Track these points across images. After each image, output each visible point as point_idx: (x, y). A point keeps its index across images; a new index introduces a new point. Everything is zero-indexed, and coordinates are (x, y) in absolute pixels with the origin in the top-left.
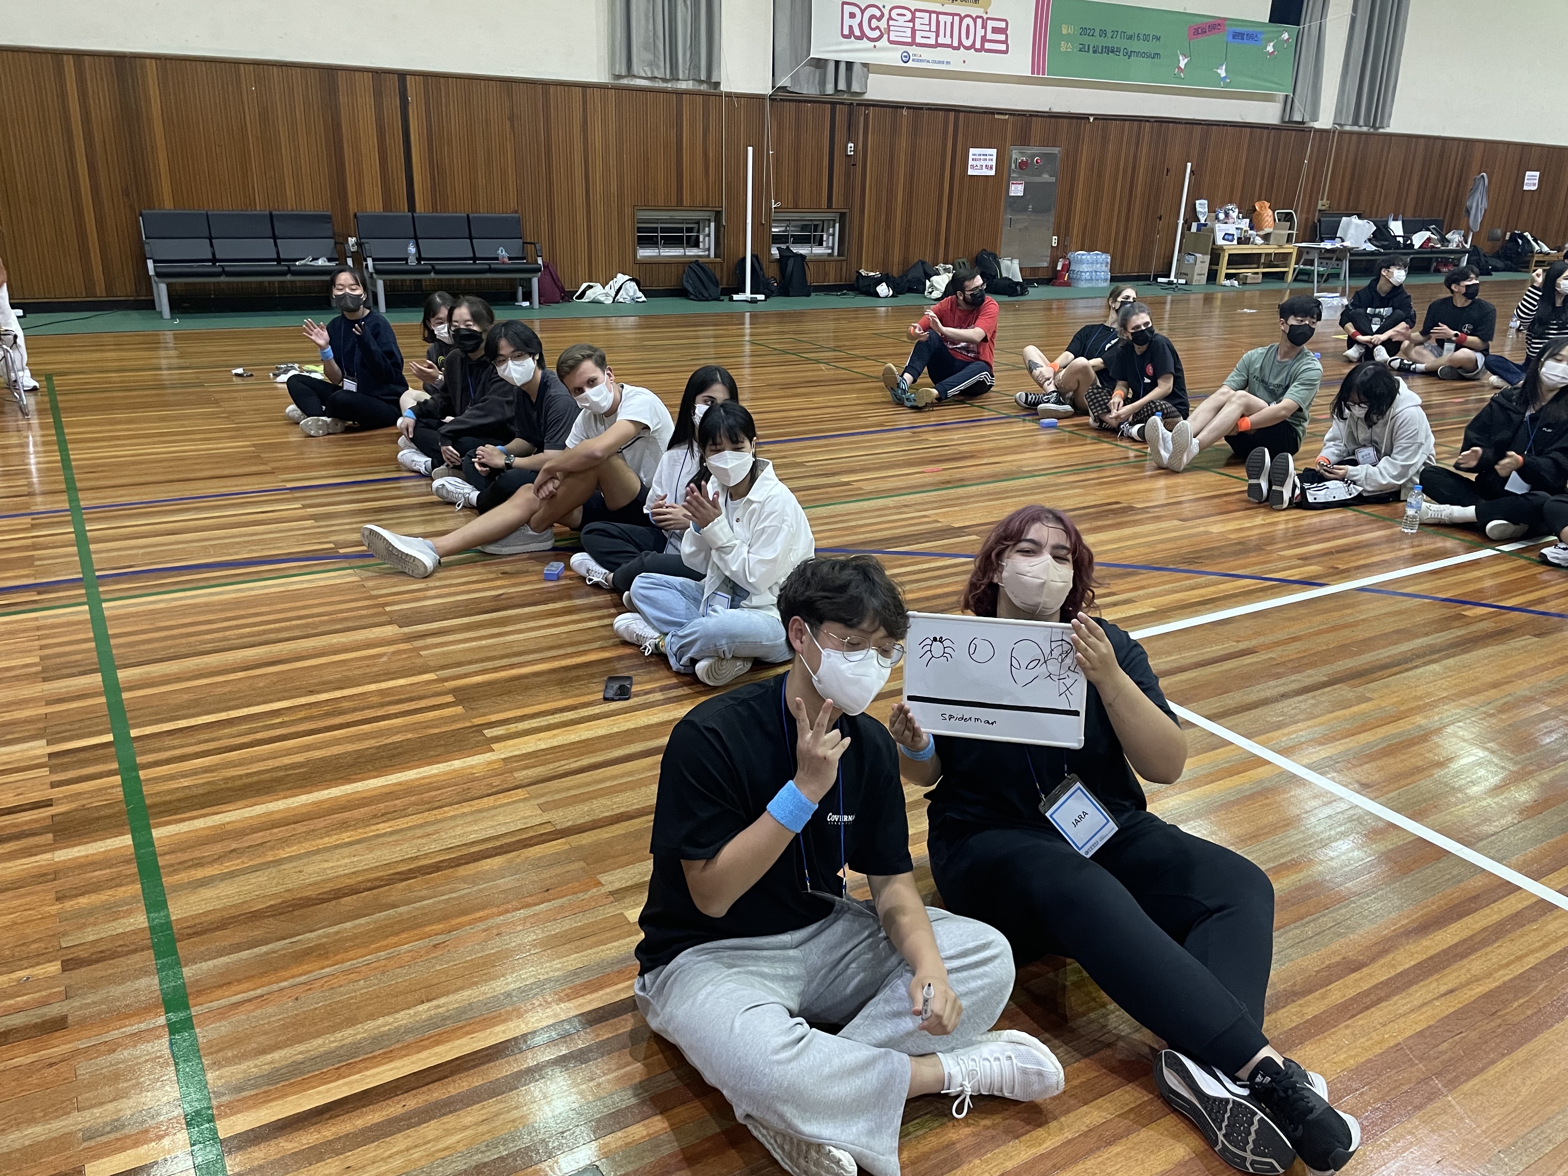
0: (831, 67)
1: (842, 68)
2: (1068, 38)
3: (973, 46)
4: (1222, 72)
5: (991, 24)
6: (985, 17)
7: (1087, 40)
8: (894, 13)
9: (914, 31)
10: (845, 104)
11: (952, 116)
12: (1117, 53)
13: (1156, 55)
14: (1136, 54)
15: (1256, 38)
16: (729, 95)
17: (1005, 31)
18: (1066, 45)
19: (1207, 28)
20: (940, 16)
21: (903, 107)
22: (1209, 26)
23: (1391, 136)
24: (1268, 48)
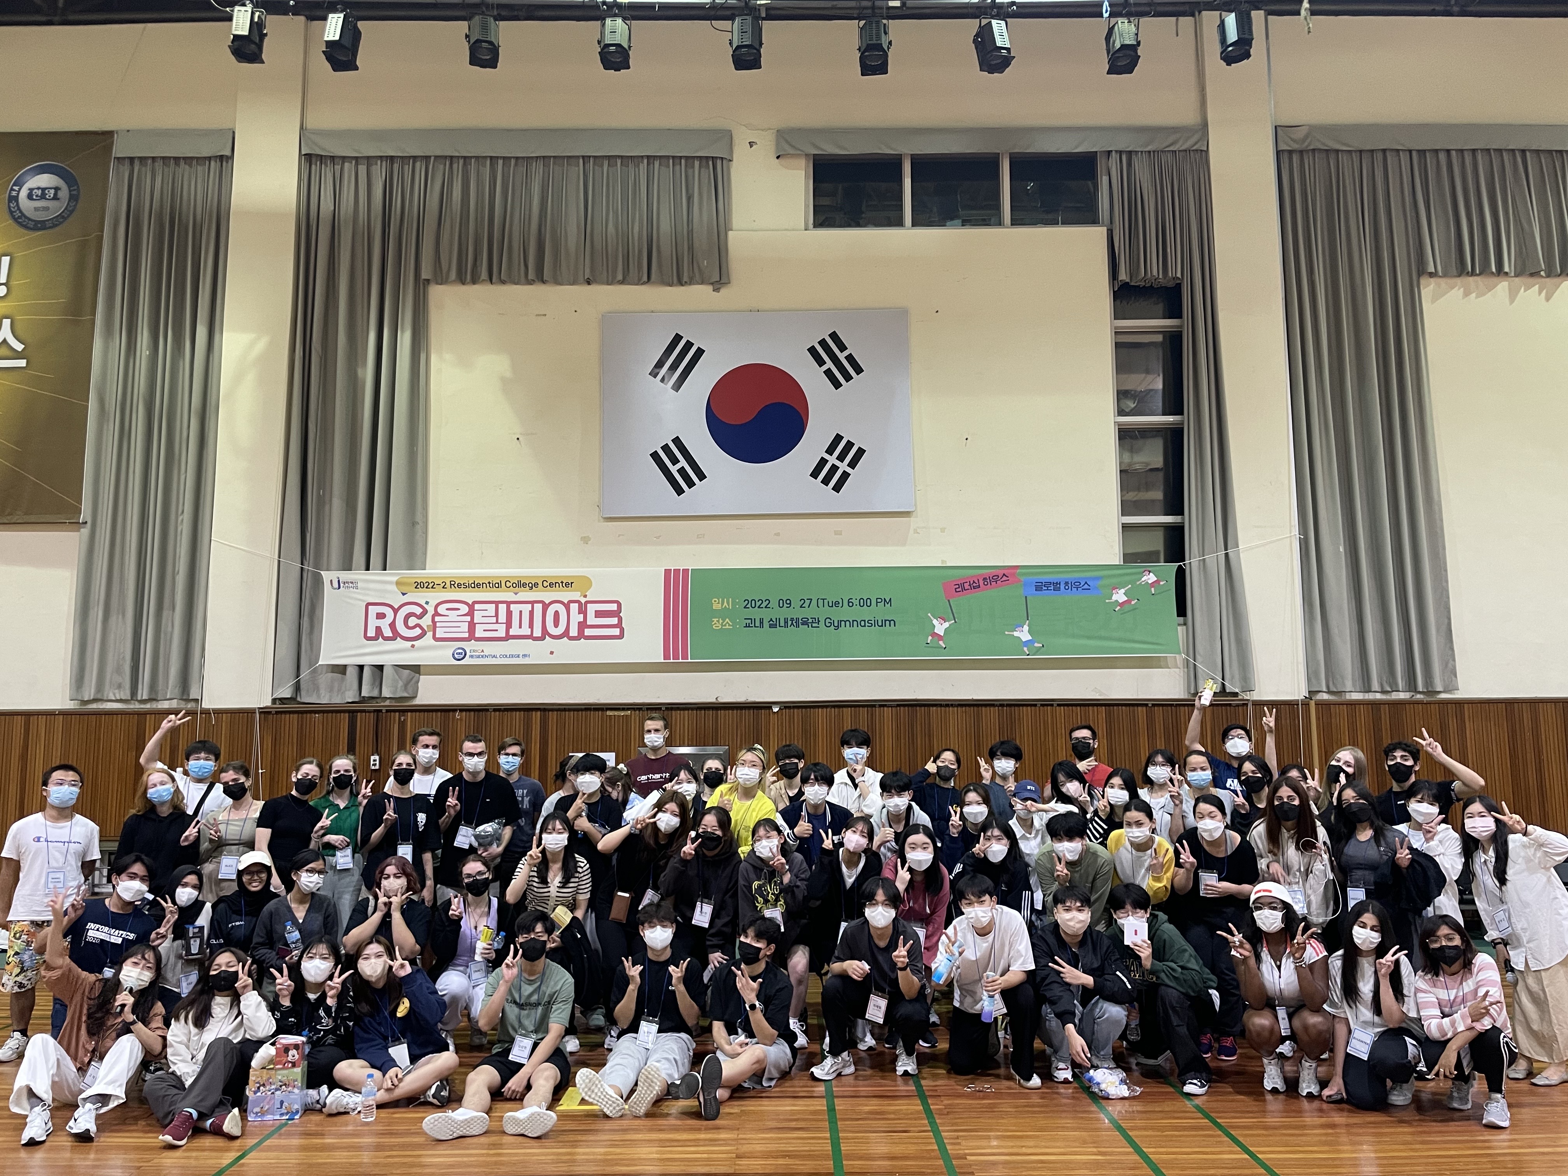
0: (352, 673)
1: (367, 672)
2: (722, 614)
3: (566, 634)
4: (1024, 634)
5: (591, 609)
6: (583, 600)
7: (756, 614)
8: (441, 610)
9: (472, 626)
10: (369, 712)
11: (537, 716)
12: (814, 625)
13: (888, 622)
14: (848, 623)
15: (1086, 586)
16: (206, 712)
17: (616, 614)
18: (721, 621)
19: (981, 582)
20: (512, 606)
21: (455, 710)
22: (985, 579)
23: (1460, 704)
24: (1115, 598)
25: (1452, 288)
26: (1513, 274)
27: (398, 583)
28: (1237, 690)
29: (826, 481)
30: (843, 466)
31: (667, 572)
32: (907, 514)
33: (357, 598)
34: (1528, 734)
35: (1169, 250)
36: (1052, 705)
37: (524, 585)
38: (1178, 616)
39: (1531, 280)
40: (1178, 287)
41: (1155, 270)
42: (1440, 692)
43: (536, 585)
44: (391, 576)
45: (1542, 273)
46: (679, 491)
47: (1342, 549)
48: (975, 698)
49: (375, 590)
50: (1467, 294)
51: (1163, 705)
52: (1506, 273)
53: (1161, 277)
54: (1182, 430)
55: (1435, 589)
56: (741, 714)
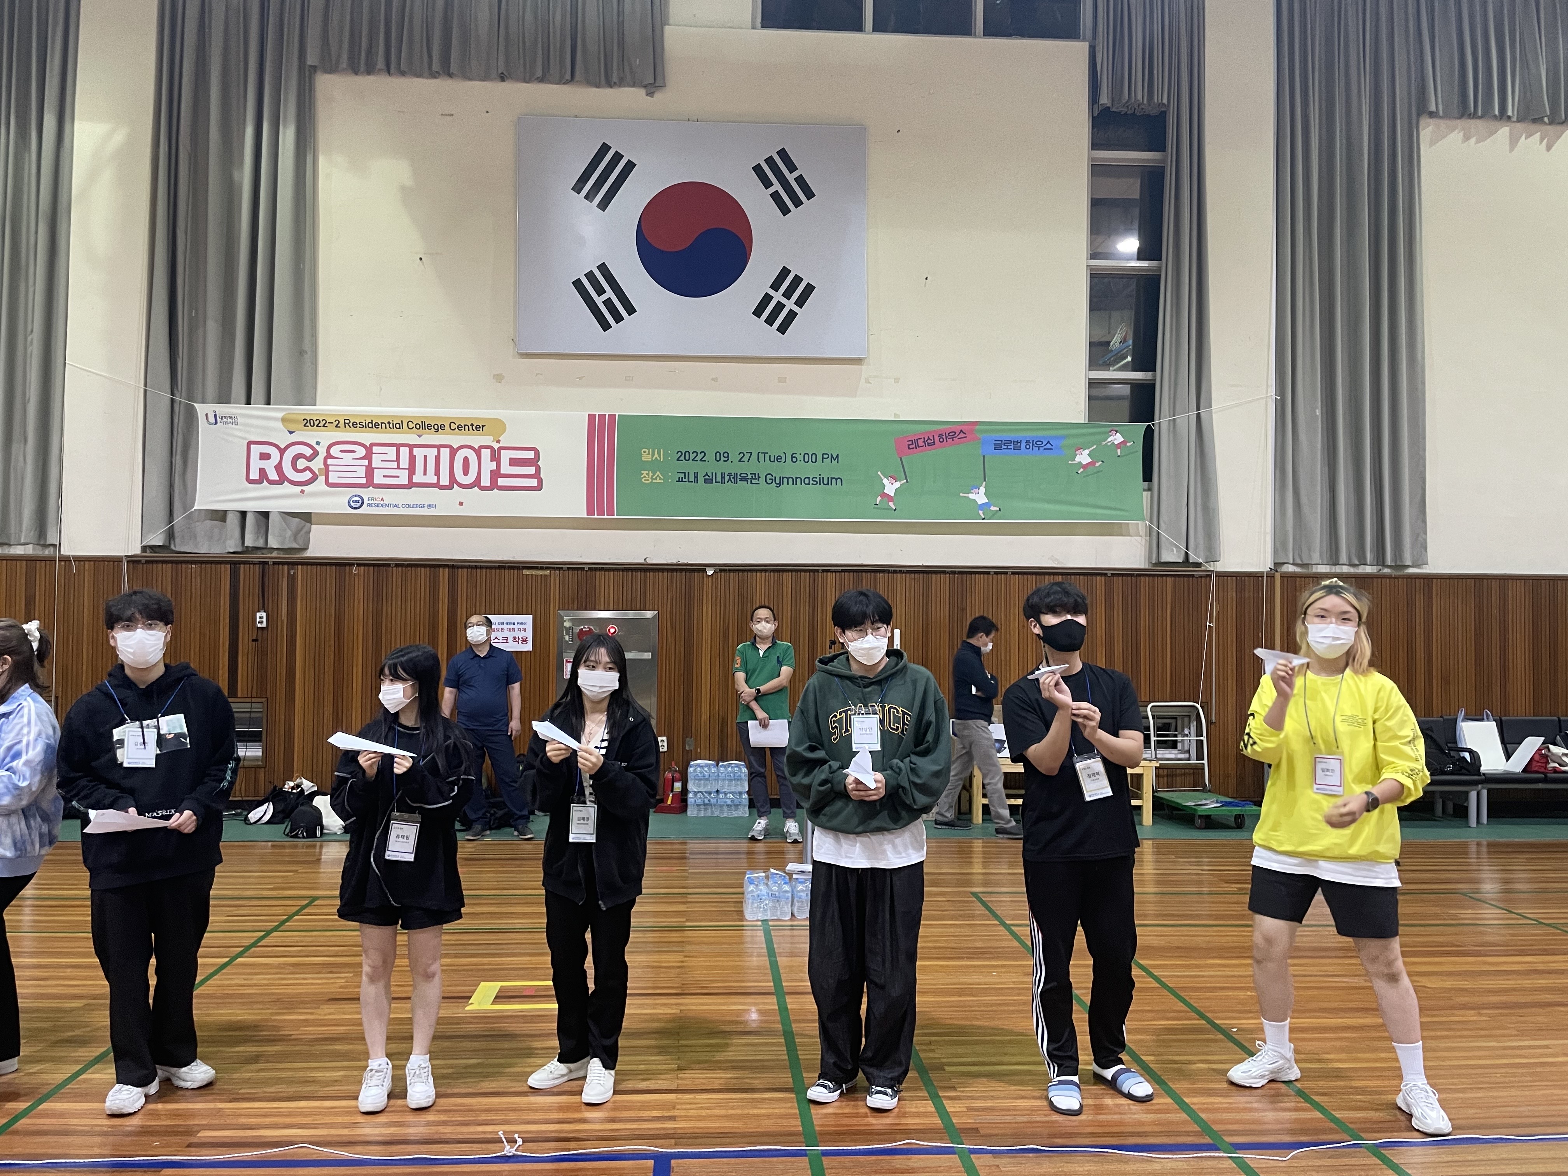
0: (233, 521)
1: (250, 519)
2: (653, 466)
3: (477, 483)
4: (980, 497)
5: (505, 456)
6: (496, 446)
7: (691, 467)
8: (334, 451)
9: (370, 471)
10: (254, 564)
11: (444, 574)
12: (754, 481)
13: (834, 481)
14: (790, 480)
15: (1048, 446)
16: (66, 560)
17: (533, 462)
18: (651, 474)
19: (937, 439)
20: (415, 449)
21: (353, 564)
22: (940, 436)
23: (1429, 579)
24: (1078, 459)
25: (1453, 131)
26: (1515, 119)
27: (284, 420)
28: (1201, 561)
29: (770, 321)
30: (790, 305)
31: (591, 417)
32: (858, 361)
33: (239, 435)
34: (1495, 612)
35: (1155, 72)
36: (1006, 573)
37: (429, 427)
38: (1144, 481)
39: (1533, 127)
40: (1163, 115)
41: (1140, 95)
42: (1408, 566)
43: (442, 427)
44: (276, 412)
45: (1546, 119)
46: (606, 326)
47: (1318, 412)
48: (925, 564)
49: (257, 427)
50: (1466, 138)
51: (1123, 575)
52: (1509, 117)
53: (1145, 102)
54: (1159, 277)
55: (1411, 457)
56: (672, 577)
